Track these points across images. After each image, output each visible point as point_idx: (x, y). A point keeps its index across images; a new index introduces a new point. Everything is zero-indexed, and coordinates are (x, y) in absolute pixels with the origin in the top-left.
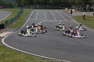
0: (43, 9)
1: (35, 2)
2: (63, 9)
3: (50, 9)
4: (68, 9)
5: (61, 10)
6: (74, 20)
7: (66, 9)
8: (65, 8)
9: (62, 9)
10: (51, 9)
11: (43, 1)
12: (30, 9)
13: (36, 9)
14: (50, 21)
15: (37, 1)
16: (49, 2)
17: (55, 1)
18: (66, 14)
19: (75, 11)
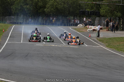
0: (31, 24)
1: (16, 10)
2: (74, 25)
3: (46, 24)
4: (84, 25)
5: (70, 28)
6: (101, 44)
7: (80, 26)
8: (78, 24)
9: (72, 26)
10: (49, 24)
11: (31, 9)
12: (5, 23)
13: (18, 23)
14: (54, 45)
15: (19, 8)
16: (45, 10)
17: (57, 8)
18: (83, 34)
19: (101, 29)
